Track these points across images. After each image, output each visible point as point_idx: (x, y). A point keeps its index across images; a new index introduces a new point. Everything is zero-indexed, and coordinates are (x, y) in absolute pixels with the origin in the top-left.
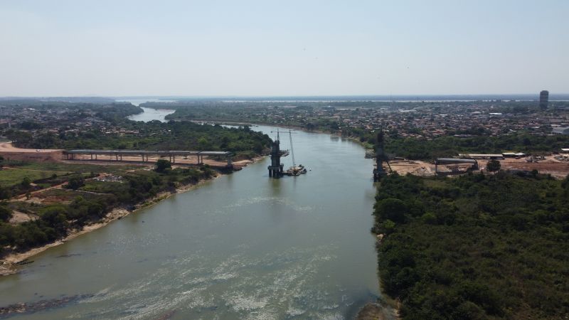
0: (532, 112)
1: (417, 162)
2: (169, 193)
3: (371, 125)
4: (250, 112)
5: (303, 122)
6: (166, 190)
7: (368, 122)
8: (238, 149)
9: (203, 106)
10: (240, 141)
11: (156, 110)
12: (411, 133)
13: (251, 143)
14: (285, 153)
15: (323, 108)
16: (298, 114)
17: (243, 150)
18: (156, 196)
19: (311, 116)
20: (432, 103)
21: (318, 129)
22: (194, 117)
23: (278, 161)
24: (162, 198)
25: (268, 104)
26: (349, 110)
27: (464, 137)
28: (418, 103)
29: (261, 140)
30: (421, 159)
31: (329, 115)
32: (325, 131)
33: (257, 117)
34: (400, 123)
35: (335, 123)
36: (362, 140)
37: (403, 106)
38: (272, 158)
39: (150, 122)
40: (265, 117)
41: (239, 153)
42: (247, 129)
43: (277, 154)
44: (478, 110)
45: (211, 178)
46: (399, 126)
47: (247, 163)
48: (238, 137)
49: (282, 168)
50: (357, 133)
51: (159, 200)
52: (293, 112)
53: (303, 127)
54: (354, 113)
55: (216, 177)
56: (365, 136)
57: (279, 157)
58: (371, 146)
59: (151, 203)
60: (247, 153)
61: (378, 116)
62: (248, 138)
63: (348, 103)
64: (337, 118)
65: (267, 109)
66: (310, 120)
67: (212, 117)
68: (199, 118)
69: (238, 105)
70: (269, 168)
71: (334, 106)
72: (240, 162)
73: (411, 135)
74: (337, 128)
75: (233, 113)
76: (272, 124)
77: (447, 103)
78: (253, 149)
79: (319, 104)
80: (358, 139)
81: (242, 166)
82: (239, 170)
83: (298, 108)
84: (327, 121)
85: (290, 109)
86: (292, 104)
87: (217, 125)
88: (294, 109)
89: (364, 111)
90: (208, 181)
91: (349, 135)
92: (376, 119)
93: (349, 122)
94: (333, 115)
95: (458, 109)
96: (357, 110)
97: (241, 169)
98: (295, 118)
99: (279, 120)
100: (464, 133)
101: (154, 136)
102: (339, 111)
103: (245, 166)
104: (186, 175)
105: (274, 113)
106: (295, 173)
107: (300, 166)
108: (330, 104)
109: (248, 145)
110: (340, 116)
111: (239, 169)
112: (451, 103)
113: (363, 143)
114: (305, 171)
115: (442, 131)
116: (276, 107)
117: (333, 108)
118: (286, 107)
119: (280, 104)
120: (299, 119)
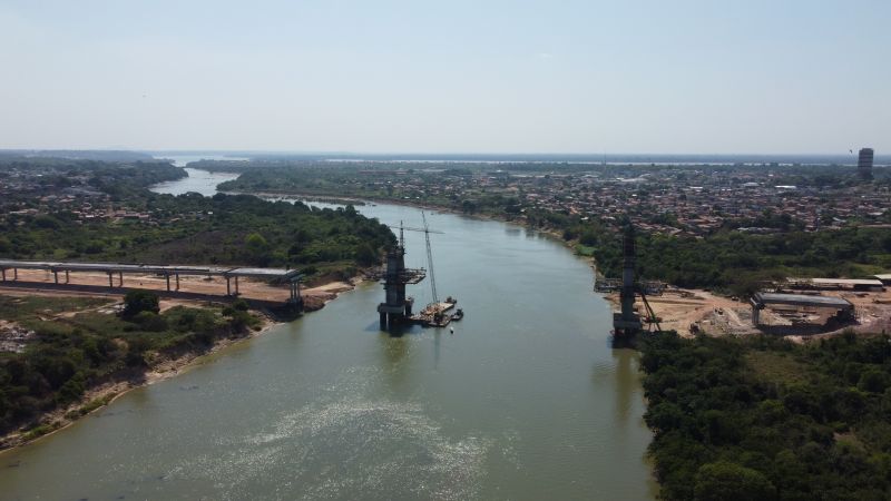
0: (850, 184)
1: (698, 293)
2: (123, 385)
3: (577, 205)
4: (365, 178)
5: (455, 198)
6: (118, 377)
7: (570, 200)
8: (324, 257)
9: (289, 168)
10: (331, 240)
11: (211, 173)
12: (657, 223)
13: (354, 243)
14: (416, 276)
15: (489, 174)
16: (447, 183)
17: (333, 258)
18: (80, 402)
19: (470, 187)
20: (670, 167)
21: (482, 212)
22: (267, 187)
23: (402, 292)
24: (97, 404)
25: (398, 166)
26: (534, 178)
27: (758, 232)
28: (644, 167)
29: (375, 236)
30: (705, 286)
31: (499, 186)
32: (495, 216)
33: (376, 188)
34: (628, 202)
35: (512, 201)
36: (568, 237)
37: (622, 171)
38: (387, 287)
39: (183, 196)
40: (390, 189)
41: (321, 268)
42: (351, 213)
43: (398, 279)
44: (752, 180)
45: (247, 333)
46: (629, 208)
47: (337, 290)
48: (328, 229)
49: (409, 309)
50: (555, 222)
51: (84, 412)
52: (439, 180)
53: (454, 208)
54: (542, 182)
55: (258, 329)
56: (573, 230)
57: (404, 285)
58: (590, 250)
59: (57, 425)
60: (342, 266)
61: (585, 188)
62: (349, 231)
63: (529, 166)
64: (513, 192)
65: (394, 174)
66: (469, 194)
67: (298, 186)
68: (275, 190)
69: (349, 167)
70: (381, 309)
71: (507, 171)
72: (323, 289)
73: (659, 227)
74: (517, 211)
75: (337, 181)
76: (401, 201)
77: (691, 168)
78: (355, 256)
79: (483, 167)
80: (558, 234)
81: (328, 298)
82: (316, 309)
83: (447, 173)
84: (499, 197)
85: (434, 173)
86: (439, 166)
87: (299, 204)
88: (441, 174)
89: (559, 179)
90: (237, 343)
91: (541, 225)
92: (582, 194)
93: (537, 199)
94: (506, 186)
95: (715, 176)
96: (547, 177)
97: (323, 305)
98: (442, 190)
99: (414, 194)
100: (756, 225)
101: (175, 224)
102: (517, 179)
103: (332, 297)
104: (183, 332)
105: (406, 181)
106: (438, 320)
107: (449, 301)
108: (500, 166)
109: (346, 248)
110: (518, 187)
111: (316, 306)
112: (699, 168)
113: (570, 243)
114: (460, 313)
115: (711, 219)
116: (411, 171)
117: (504, 174)
118: (428, 170)
119: (418, 165)
120: (449, 192)
